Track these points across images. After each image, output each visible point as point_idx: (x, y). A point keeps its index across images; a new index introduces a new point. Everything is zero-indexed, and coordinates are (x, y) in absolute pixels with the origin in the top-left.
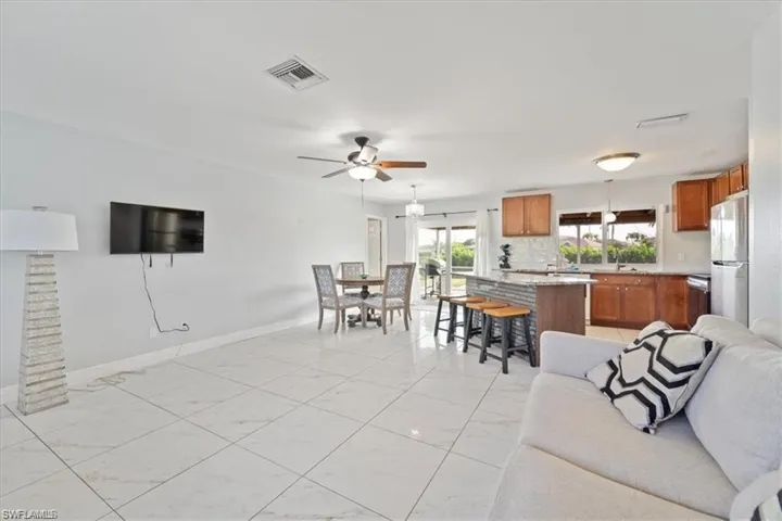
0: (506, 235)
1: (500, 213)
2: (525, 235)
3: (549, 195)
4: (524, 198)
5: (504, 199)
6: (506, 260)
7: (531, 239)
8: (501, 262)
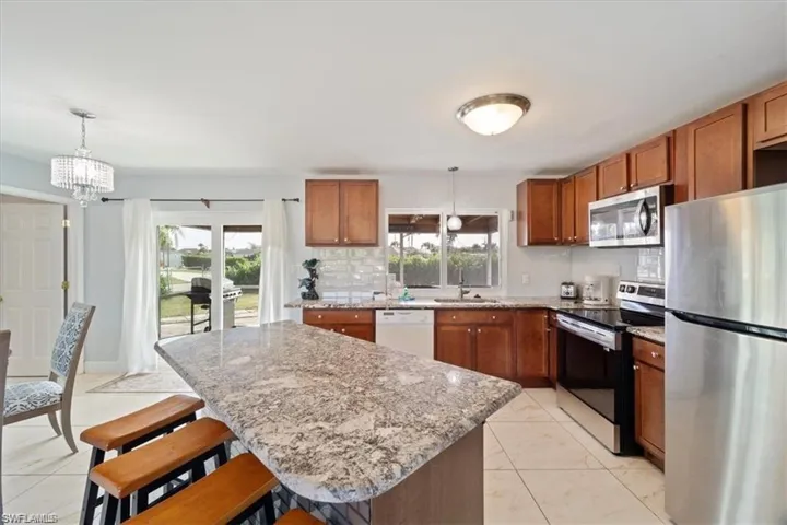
0: (310, 243)
1: (302, 206)
2: (340, 244)
3: (377, 182)
4: (340, 182)
5: (307, 181)
6: (311, 286)
7: (350, 250)
8: (304, 289)
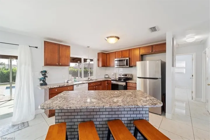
2: (58, 65)
3: (70, 46)
8: (42, 82)
